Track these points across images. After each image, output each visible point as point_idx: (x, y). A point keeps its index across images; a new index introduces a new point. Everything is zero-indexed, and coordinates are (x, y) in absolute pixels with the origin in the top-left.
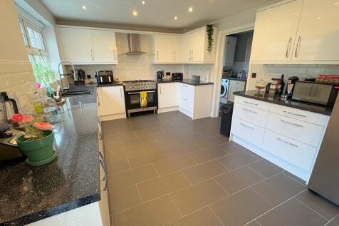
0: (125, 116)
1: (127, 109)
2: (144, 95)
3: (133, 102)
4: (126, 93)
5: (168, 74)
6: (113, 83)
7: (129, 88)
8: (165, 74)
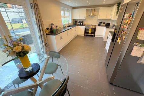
0: (84, 35)
1: (85, 33)
2: (90, 29)
3: (87, 31)
4: (85, 28)
5: (104, 23)
6: (82, 25)
7: (87, 27)
8: (103, 23)
